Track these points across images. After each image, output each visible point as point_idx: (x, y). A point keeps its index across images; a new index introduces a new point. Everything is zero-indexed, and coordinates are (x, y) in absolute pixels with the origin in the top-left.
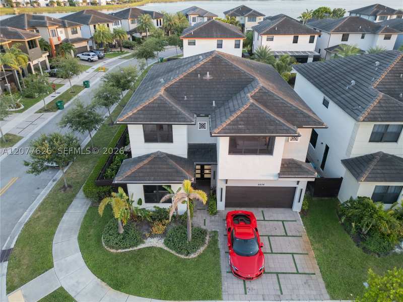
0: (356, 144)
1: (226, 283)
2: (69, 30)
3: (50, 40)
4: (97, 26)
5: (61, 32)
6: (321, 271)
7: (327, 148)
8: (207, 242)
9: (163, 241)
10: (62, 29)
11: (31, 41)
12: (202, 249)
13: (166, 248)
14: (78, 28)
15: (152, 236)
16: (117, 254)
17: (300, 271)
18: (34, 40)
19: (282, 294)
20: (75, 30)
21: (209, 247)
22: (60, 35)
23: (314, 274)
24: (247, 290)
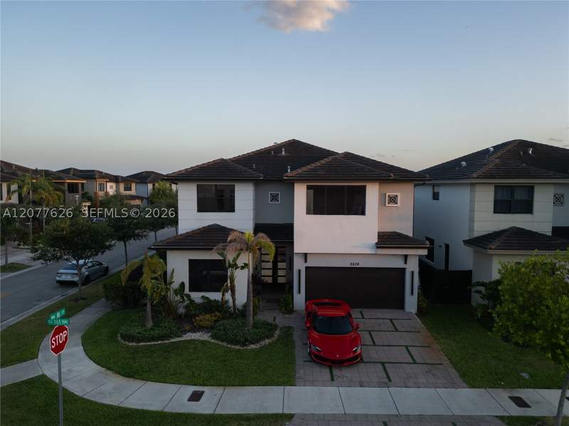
0: (477, 216)
1: (302, 372)
2: (122, 186)
3: (96, 193)
4: (156, 185)
5: (111, 187)
6: (451, 362)
7: (447, 246)
8: (276, 336)
9: (210, 334)
10: (114, 185)
11: (72, 184)
12: (267, 341)
13: (213, 341)
14: (133, 186)
15: (194, 330)
16: (138, 347)
17: (418, 361)
18: (77, 184)
19: (390, 380)
20: (129, 186)
21: (278, 340)
22: (109, 190)
23: (442, 364)
24: (335, 378)
